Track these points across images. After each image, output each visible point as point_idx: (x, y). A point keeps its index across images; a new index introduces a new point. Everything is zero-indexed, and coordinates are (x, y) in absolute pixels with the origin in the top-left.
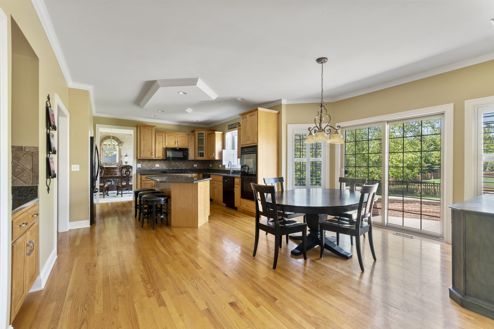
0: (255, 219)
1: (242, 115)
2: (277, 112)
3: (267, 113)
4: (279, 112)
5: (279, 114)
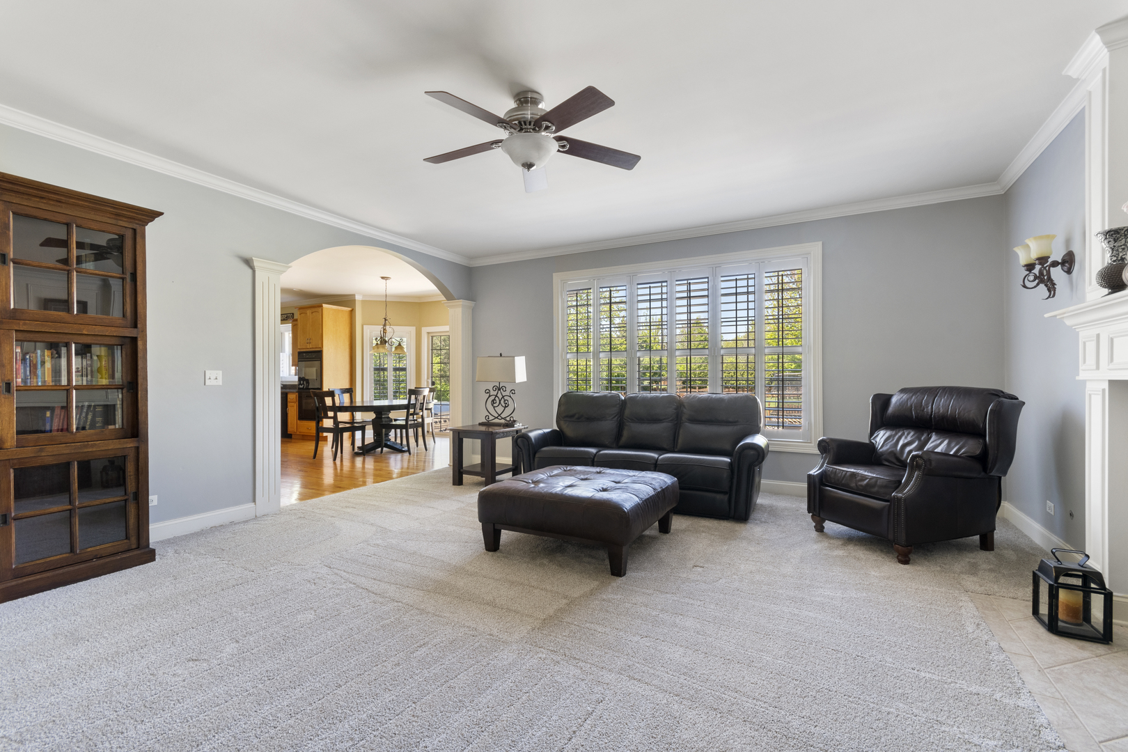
0: (314, 442)
1: (301, 308)
2: (350, 309)
3: (335, 310)
4: (353, 310)
5: (352, 313)
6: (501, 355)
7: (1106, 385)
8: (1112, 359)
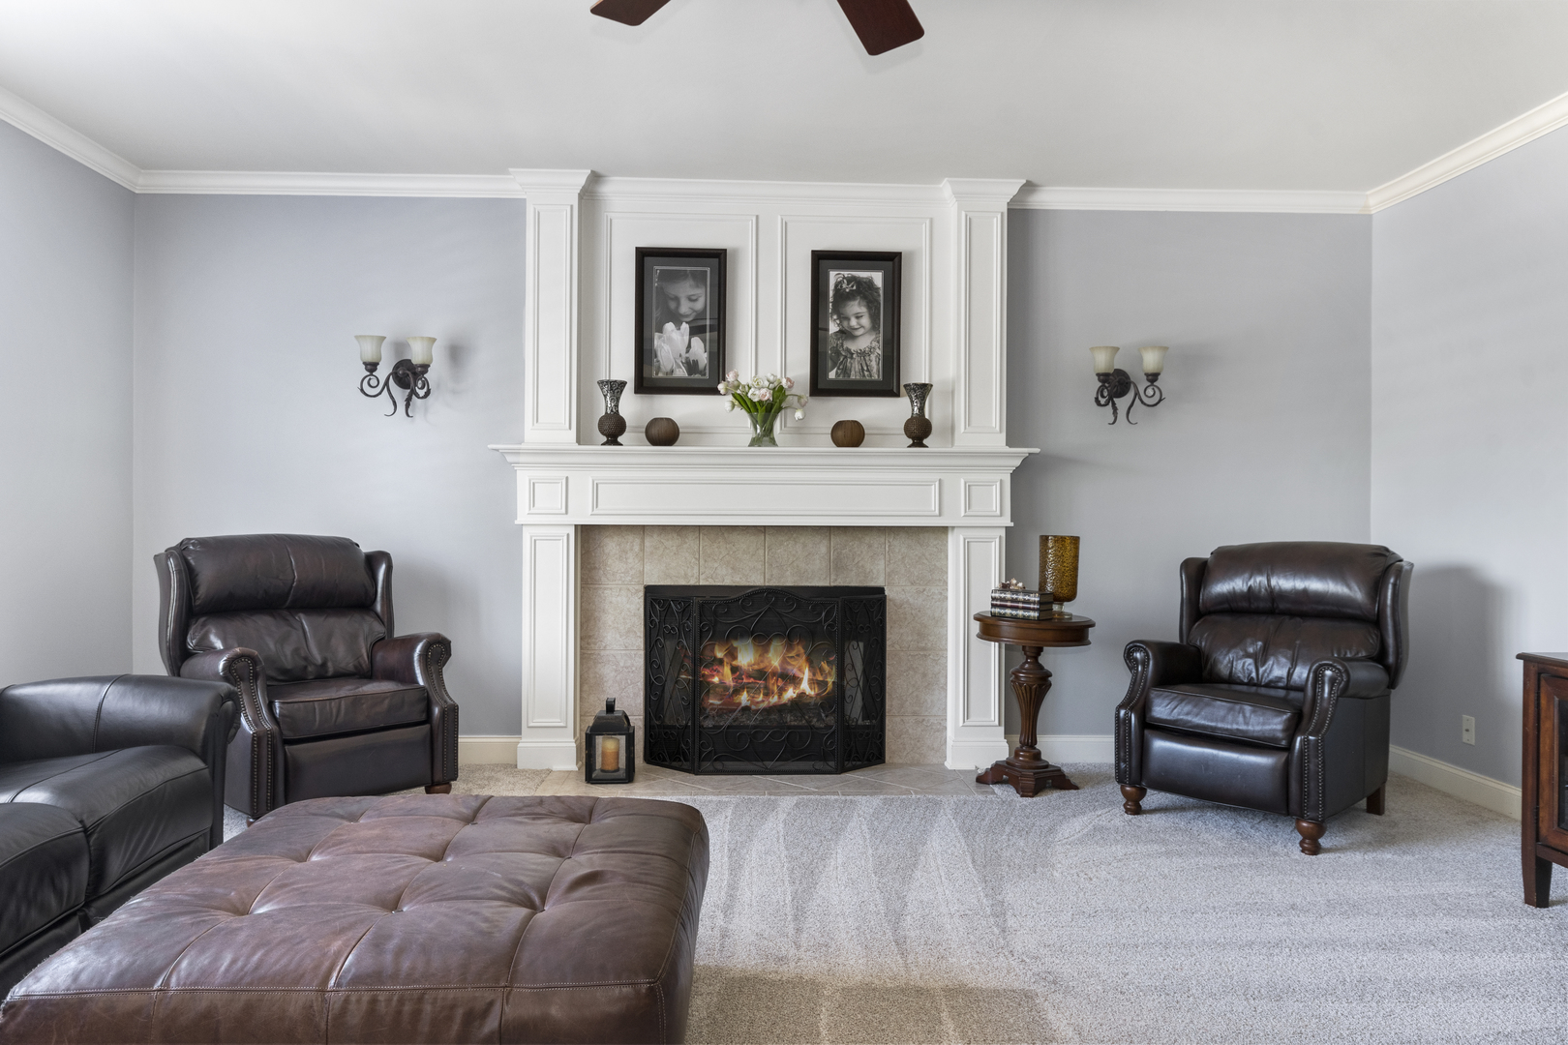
7: (572, 531)
8: (596, 503)
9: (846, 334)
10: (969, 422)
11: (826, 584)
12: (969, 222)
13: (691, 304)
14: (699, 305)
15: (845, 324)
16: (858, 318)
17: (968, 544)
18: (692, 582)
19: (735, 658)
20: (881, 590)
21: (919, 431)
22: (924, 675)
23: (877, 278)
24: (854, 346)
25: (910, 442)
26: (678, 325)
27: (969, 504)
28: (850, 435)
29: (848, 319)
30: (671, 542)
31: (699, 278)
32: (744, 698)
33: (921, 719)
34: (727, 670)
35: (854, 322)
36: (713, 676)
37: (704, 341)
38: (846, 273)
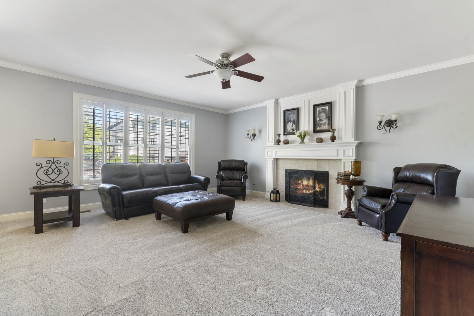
6: (54, 140)
7: (273, 159)
8: (276, 155)
9: (321, 120)
10: (345, 136)
11: (317, 170)
12: (345, 92)
13: (293, 119)
14: (294, 119)
15: (320, 118)
16: (323, 116)
17: (344, 163)
18: (293, 169)
19: (303, 183)
20: (328, 172)
21: (333, 139)
22: (337, 190)
23: (327, 108)
24: (322, 122)
25: (331, 141)
26: (291, 122)
27: (344, 154)
28: (320, 140)
29: (321, 117)
30: (289, 161)
31: (294, 113)
32: (305, 191)
33: (336, 200)
34: (301, 185)
35: (322, 118)
36: (298, 187)
37: (295, 125)
38: (321, 108)
